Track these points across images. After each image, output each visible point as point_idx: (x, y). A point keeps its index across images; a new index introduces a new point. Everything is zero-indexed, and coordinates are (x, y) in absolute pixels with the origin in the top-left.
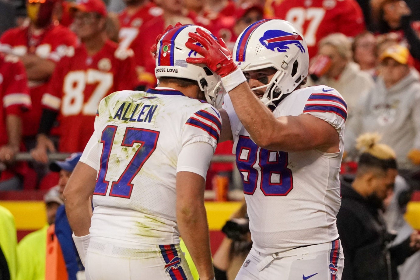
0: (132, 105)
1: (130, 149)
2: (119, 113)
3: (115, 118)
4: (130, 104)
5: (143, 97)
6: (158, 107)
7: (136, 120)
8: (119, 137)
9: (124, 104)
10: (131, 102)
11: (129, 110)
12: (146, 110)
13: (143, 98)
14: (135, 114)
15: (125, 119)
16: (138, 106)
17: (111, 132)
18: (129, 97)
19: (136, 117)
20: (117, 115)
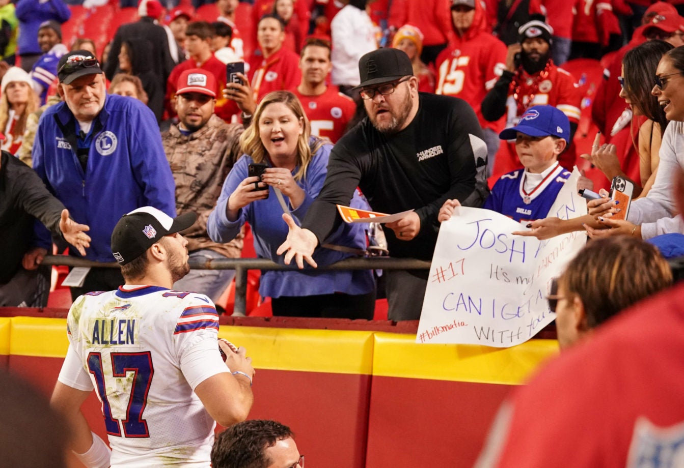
0: (106, 322)
1: (124, 379)
2: (96, 336)
3: (93, 343)
4: (104, 321)
5: (116, 308)
6: (135, 321)
7: (118, 343)
8: (107, 367)
9: (97, 322)
10: (104, 318)
11: (105, 330)
12: (124, 329)
13: (116, 310)
14: (114, 334)
15: (104, 342)
16: (112, 322)
17: (96, 361)
18: (100, 312)
19: (116, 338)
20: (95, 339)
